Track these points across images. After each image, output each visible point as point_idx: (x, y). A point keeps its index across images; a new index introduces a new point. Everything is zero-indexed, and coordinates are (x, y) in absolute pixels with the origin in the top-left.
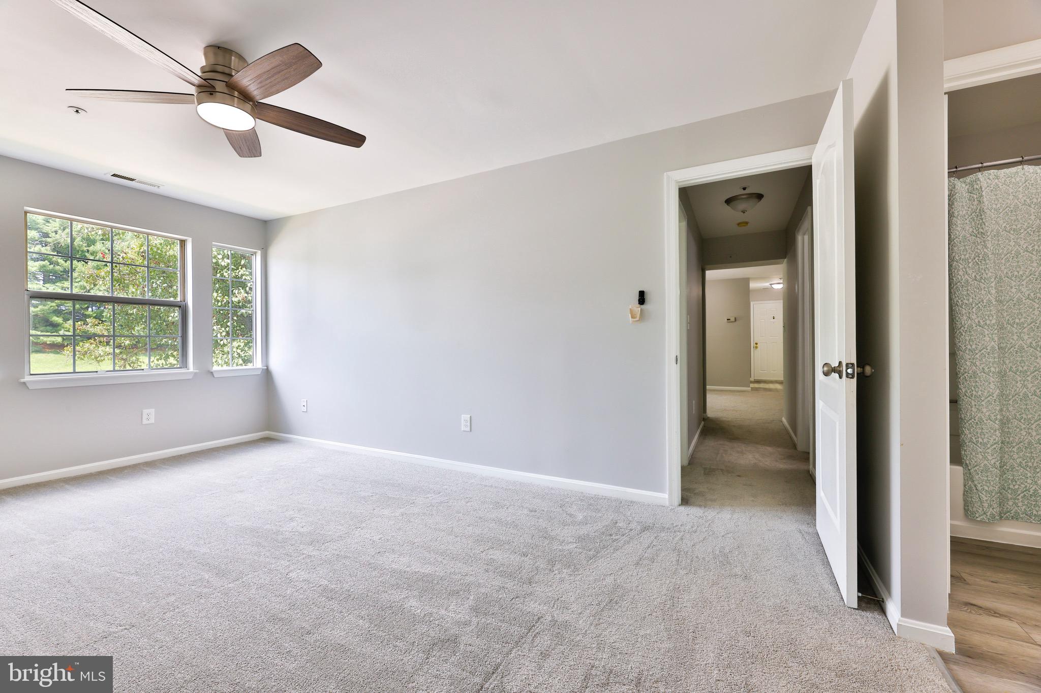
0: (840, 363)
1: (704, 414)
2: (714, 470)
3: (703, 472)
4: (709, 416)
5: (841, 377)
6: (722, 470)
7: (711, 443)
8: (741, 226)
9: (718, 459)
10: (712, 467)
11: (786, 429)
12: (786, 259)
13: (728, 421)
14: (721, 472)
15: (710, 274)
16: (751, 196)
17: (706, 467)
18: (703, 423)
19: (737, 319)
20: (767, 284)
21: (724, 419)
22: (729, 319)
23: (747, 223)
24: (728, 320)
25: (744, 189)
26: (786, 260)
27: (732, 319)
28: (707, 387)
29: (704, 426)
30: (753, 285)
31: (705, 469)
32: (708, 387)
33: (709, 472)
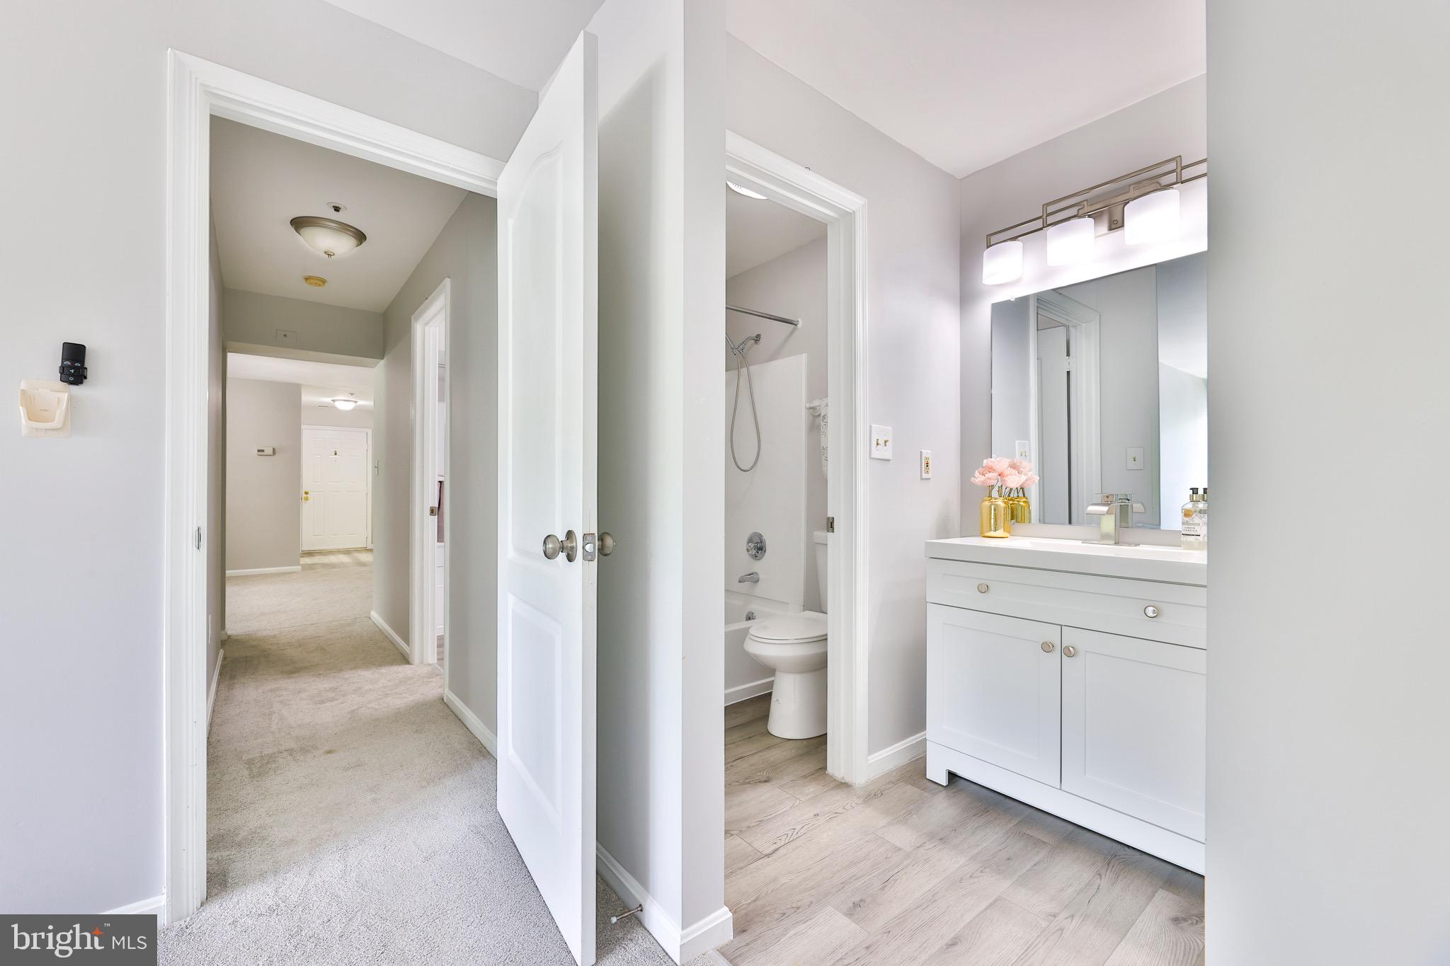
0: (570, 534)
1: (223, 632)
2: (271, 758)
3: (246, 773)
4: (229, 632)
5: (570, 558)
6: (291, 751)
7: (250, 692)
8: (310, 284)
9: (274, 727)
10: (266, 752)
11: (381, 632)
12: (383, 361)
13: (274, 637)
14: (289, 757)
15: (236, 361)
16: (345, 228)
17: (250, 756)
18: (222, 652)
19: (277, 451)
20: (328, 400)
21: (265, 633)
22: (263, 451)
23: (324, 282)
24: (259, 451)
25: (337, 209)
26: (382, 363)
27: (269, 451)
28: (227, 572)
29: (225, 658)
30: (307, 398)
31: (250, 762)
32: (229, 573)
33: (261, 767)
